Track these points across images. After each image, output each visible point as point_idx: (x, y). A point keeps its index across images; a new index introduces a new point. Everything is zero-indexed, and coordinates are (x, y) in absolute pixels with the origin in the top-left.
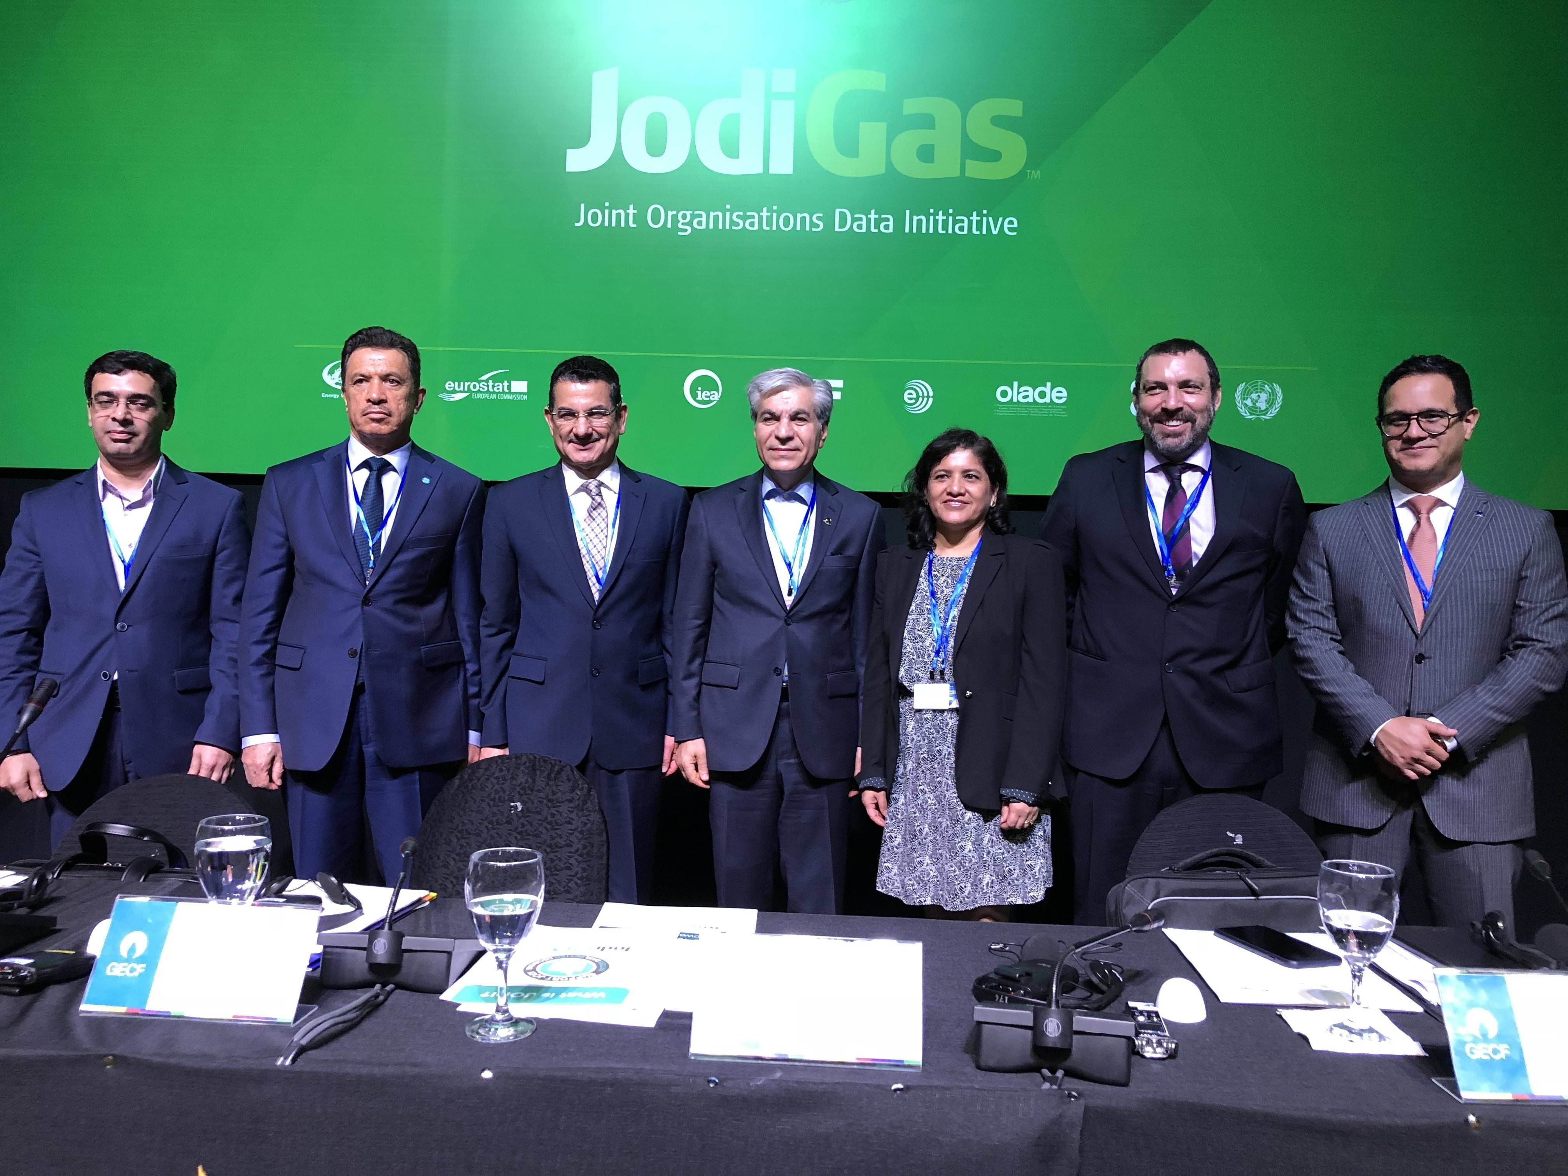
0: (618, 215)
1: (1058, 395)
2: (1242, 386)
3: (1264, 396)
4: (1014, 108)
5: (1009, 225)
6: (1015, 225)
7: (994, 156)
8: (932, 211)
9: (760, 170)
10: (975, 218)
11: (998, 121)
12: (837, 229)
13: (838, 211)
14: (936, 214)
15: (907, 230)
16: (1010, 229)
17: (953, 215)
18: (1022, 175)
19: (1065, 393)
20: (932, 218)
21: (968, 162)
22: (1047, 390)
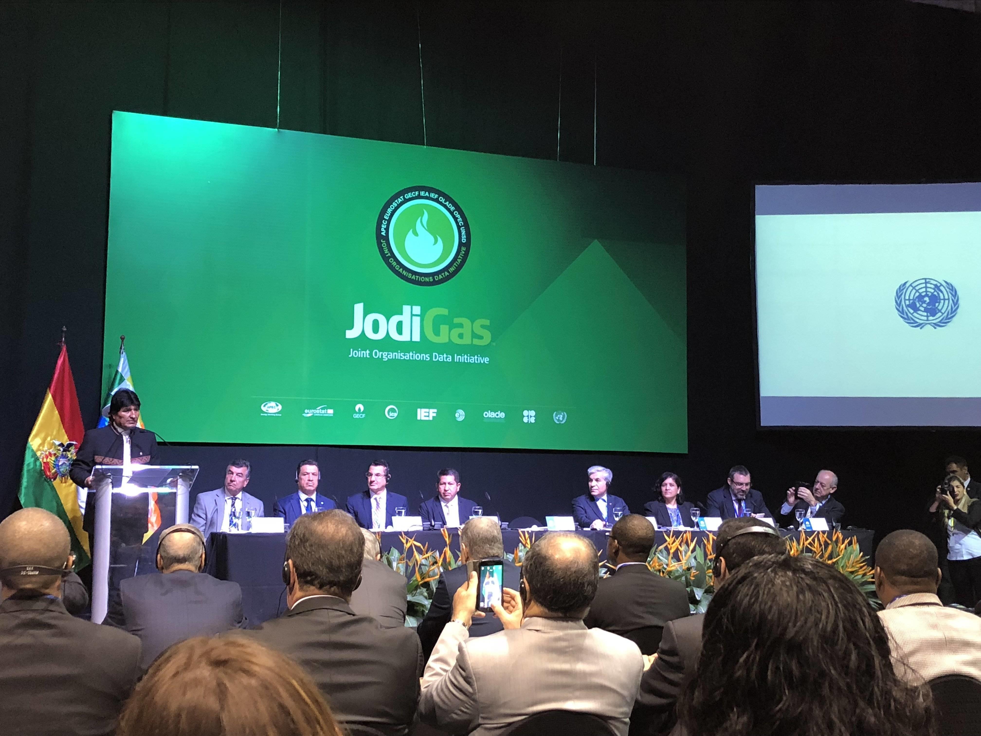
0: (363, 353)
1: (502, 415)
2: (555, 413)
3: (561, 416)
4: (487, 322)
5: (486, 360)
6: (488, 360)
7: (481, 338)
8: (463, 355)
9: (409, 340)
10: (476, 357)
11: (483, 326)
12: (434, 360)
13: (434, 354)
14: (464, 356)
15: (455, 361)
16: (487, 361)
17: (470, 356)
18: (489, 344)
19: (504, 415)
20: (463, 357)
21: (474, 339)
22: (499, 413)
